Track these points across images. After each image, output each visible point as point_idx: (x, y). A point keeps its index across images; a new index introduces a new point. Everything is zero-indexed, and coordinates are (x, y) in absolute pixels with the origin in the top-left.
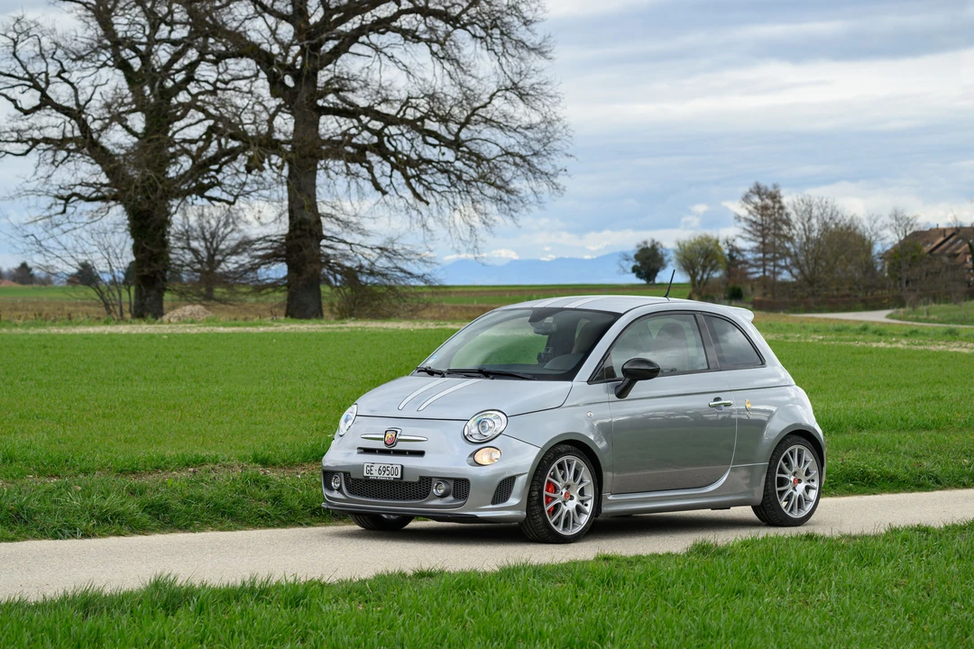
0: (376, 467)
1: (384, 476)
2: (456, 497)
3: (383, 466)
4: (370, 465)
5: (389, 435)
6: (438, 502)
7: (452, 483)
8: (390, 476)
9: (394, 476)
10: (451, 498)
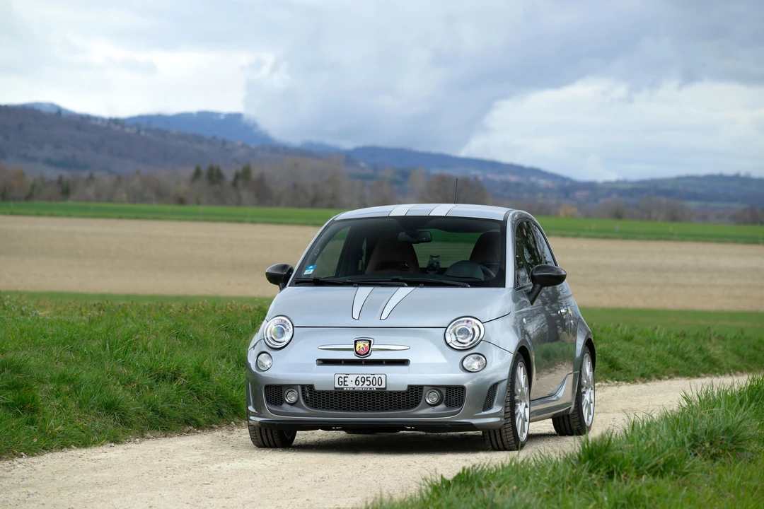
0: (352, 378)
1: (365, 387)
2: (449, 404)
3: (361, 376)
4: (343, 376)
5: (360, 345)
6: (429, 411)
7: (444, 391)
8: (371, 386)
9: (377, 386)
10: (442, 406)
